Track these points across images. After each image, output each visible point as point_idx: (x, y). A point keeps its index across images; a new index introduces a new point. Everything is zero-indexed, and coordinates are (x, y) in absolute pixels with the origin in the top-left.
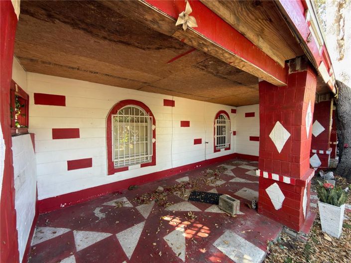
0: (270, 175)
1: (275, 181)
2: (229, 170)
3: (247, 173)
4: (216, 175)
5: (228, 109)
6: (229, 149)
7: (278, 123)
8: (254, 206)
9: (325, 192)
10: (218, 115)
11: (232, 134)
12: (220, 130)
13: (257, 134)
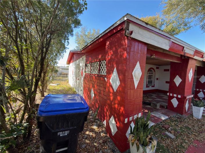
0: (173, 95)
1: (175, 97)
2: (154, 96)
3: (163, 98)
4: (147, 97)
5: (154, 67)
6: (154, 86)
7: (177, 76)
8: (165, 107)
9: (195, 102)
10: (149, 70)
11: (156, 80)
12: (150, 77)
13: (169, 80)
